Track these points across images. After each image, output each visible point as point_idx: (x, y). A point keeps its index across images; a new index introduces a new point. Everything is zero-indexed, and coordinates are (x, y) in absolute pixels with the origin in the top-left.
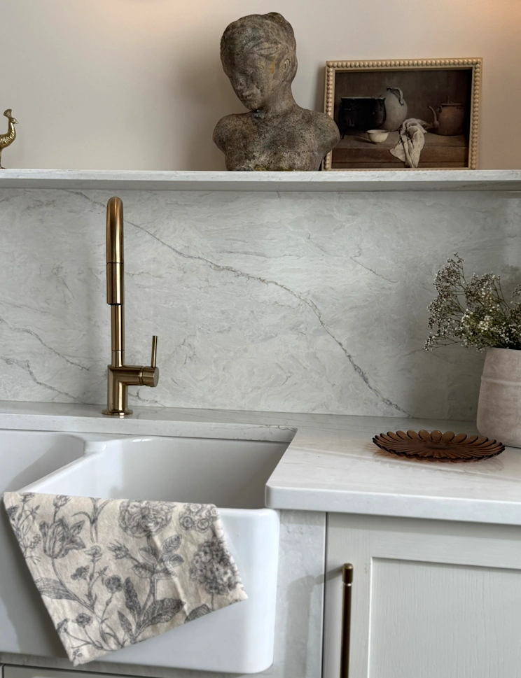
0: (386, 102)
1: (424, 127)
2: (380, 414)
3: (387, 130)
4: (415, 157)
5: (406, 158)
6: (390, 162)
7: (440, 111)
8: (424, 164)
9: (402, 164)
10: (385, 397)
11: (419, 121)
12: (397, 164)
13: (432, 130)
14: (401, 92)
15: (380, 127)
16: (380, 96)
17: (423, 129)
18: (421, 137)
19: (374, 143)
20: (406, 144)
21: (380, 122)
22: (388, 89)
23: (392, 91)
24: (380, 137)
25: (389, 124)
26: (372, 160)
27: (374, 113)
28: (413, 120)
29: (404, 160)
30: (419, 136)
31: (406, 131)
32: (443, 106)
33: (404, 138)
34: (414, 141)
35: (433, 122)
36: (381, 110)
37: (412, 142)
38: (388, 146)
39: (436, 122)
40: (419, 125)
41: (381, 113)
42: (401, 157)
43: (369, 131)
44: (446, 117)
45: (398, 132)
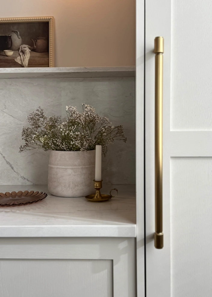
0: (12, 37)
1: (30, 48)
2: (20, 184)
3: (13, 50)
4: (26, 62)
5: (22, 63)
6: (15, 65)
7: (36, 41)
8: (30, 66)
9: (20, 66)
10: (22, 175)
11: (27, 46)
12: (18, 66)
13: (33, 50)
14: (18, 33)
15: (10, 48)
16: (9, 34)
17: (29, 49)
18: (28, 53)
19: (7, 56)
20: (22, 56)
21: (10, 46)
22: (12, 31)
23: (14, 32)
24: (10, 53)
25: (14, 47)
26: (7, 64)
27: (6, 42)
28: (24, 46)
29: (21, 64)
30: (27, 53)
31: (22, 50)
32: (38, 39)
33: (21, 54)
34: (25, 55)
35: (34, 46)
36: (10, 41)
37: (24, 55)
38: (13, 57)
39: (35, 46)
40: (27, 48)
41: (10, 42)
42: (20, 63)
43: (5, 51)
44: (39, 44)
45: (18, 51)
